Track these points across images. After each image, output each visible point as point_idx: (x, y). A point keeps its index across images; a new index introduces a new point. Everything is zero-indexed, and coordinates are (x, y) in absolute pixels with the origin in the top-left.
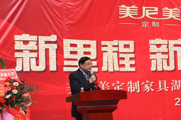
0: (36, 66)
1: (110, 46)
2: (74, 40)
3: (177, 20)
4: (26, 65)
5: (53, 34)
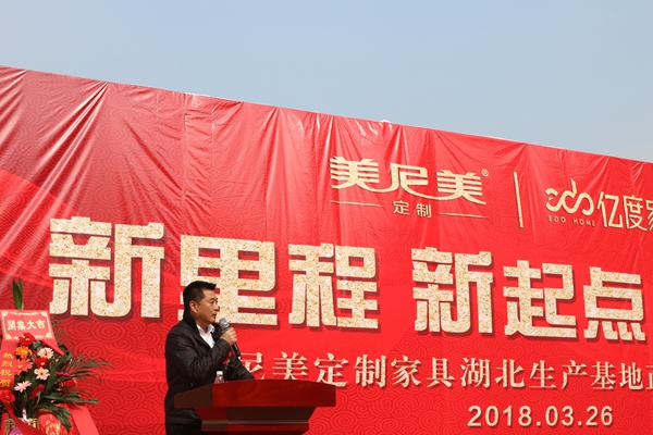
0: (106, 304)
1: (312, 258)
2: (211, 239)
3: (476, 204)
4: (78, 297)
5: (153, 221)
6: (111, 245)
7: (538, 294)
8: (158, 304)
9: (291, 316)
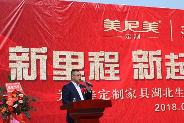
0: (28, 76)
1: (96, 57)
2: (63, 52)
3: (156, 33)
4: (19, 74)
5: (43, 47)
6: (29, 56)
7: (177, 64)
8: (46, 75)
9: (89, 77)
